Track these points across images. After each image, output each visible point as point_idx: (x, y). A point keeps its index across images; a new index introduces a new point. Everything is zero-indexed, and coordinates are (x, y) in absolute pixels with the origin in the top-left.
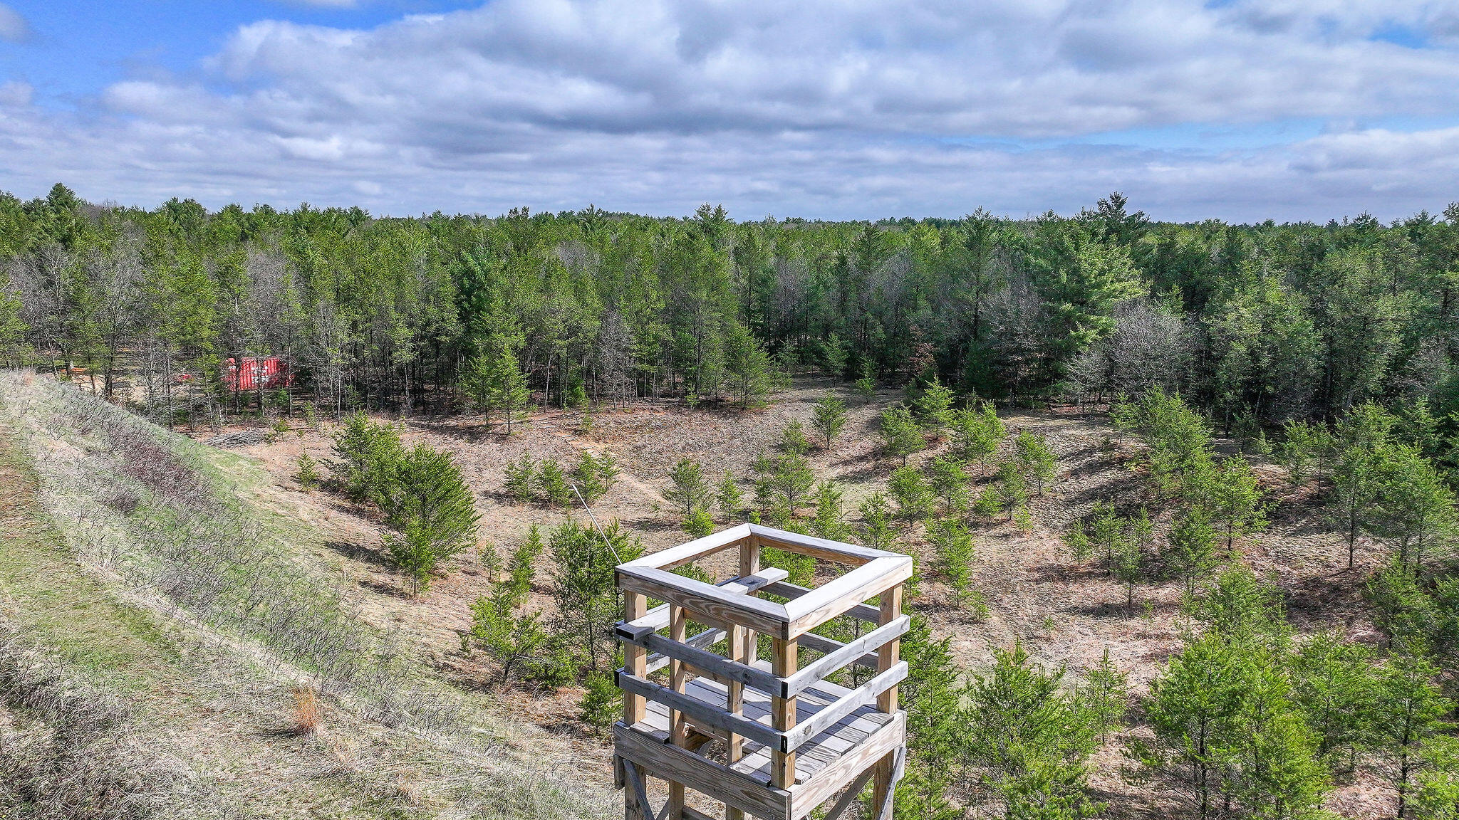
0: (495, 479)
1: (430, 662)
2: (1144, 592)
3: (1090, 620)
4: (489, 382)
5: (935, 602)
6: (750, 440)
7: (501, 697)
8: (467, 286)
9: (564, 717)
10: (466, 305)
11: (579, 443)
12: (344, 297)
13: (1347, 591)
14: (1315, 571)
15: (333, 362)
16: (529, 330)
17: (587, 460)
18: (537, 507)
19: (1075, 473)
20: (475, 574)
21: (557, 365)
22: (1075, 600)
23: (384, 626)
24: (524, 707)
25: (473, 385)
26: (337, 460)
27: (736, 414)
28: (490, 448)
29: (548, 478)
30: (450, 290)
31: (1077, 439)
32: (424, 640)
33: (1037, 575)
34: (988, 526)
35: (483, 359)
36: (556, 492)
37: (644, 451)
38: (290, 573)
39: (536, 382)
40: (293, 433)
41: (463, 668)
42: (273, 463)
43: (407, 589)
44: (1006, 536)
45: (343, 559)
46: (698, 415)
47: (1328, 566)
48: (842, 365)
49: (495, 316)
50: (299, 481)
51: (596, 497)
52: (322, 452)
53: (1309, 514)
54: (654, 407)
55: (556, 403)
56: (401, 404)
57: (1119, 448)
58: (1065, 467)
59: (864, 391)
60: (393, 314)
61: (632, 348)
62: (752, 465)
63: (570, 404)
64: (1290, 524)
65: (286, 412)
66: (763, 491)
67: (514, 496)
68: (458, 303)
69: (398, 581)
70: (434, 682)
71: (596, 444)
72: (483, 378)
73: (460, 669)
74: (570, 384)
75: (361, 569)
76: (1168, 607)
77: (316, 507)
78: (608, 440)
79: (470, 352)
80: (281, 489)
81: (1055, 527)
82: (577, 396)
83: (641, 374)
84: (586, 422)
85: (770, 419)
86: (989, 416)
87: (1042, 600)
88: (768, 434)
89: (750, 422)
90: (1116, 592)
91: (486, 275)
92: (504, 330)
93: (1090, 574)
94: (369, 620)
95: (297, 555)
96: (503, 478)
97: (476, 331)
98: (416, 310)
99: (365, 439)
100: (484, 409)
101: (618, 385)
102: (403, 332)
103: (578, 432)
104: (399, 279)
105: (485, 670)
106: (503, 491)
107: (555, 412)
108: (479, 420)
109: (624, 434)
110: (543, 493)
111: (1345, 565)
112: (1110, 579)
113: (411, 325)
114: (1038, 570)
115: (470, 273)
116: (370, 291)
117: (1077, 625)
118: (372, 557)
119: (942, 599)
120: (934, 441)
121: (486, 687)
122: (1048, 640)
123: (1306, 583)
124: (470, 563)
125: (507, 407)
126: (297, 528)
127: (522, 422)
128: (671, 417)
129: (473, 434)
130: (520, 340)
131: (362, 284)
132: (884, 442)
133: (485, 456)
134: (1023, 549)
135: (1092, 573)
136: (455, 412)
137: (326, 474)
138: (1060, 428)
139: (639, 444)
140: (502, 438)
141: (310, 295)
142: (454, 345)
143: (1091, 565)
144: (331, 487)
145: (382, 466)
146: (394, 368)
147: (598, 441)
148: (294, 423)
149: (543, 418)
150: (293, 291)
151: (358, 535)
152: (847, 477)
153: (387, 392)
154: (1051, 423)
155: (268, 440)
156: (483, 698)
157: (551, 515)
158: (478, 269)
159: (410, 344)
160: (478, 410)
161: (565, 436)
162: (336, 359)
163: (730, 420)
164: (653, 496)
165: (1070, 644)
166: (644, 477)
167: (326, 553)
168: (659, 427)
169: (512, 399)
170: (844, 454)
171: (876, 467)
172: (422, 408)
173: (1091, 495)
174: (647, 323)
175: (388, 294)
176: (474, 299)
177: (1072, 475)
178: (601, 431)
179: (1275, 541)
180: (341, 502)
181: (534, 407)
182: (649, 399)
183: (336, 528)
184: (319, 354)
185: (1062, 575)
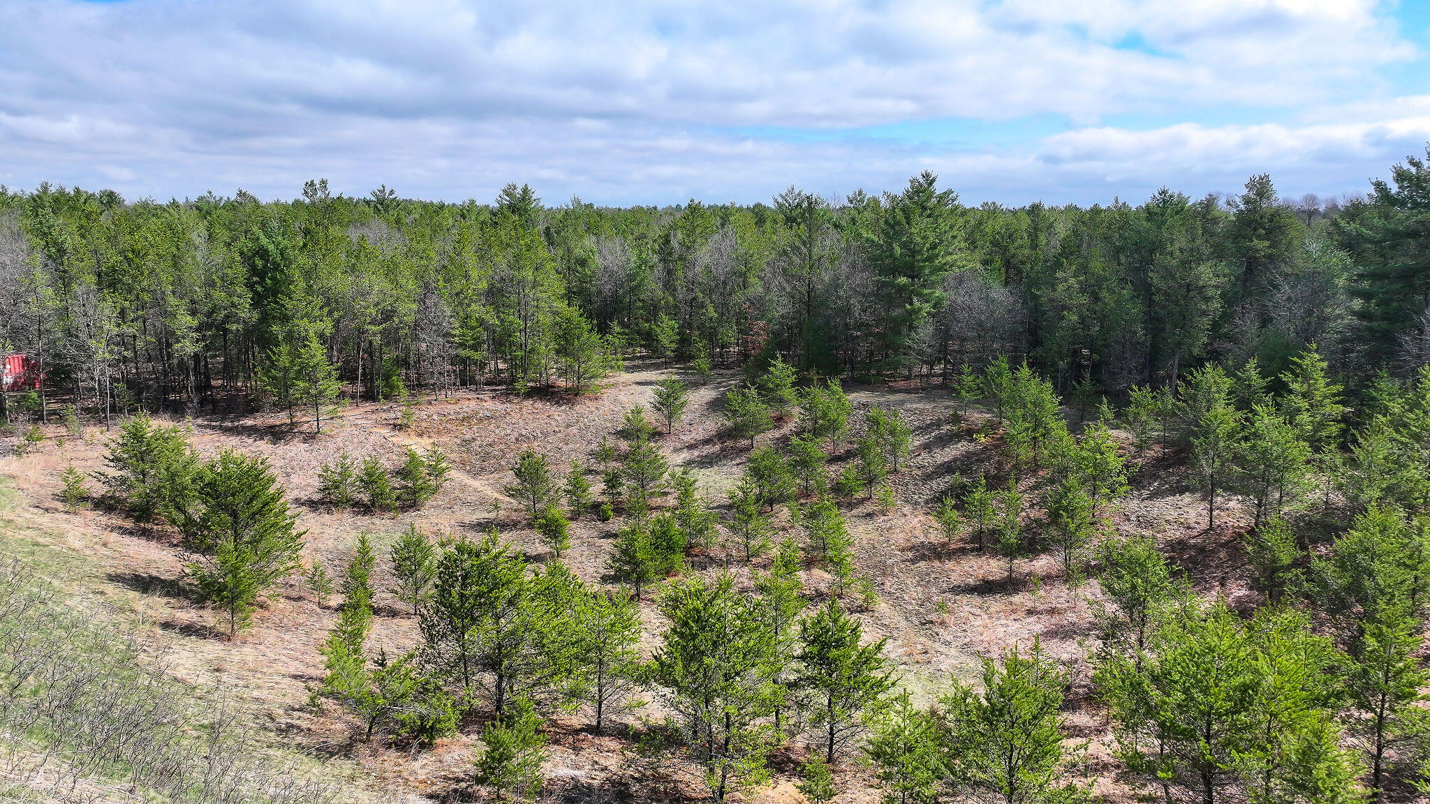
0: (305, 483)
1: (270, 725)
2: (1023, 565)
3: (976, 600)
4: (292, 375)
5: (816, 591)
6: (587, 428)
7: (369, 763)
8: (260, 267)
9: (450, 779)
10: (259, 289)
11: (401, 439)
12: (109, 281)
13: (1213, 551)
14: (1178, 533)
15: (99, 357)
16: (336, 315)
17: (413, 457)
18: (358, 513)
19: (927, 447)
20: (300, 599)
21: (371, 355)
22: (956, 579)
23: (201, 681)
24: (400, 771)
25: (275, 378)
26: (113, 472)
27: (569, 401)
28: (296, 449)
29: (370, 479)
30: (241, 271)
31: (921, 412)
32: (255, 693)
33: (910, 555)
34: (851, 506)
35: (284, 348)
36: (381, 494)
37: (473, 444)
38: (66, 622)
39: (347, 374)
40: (50, 443)
41: (313, 727)
42: (27, 479)
43: (222, 628)
44: (870, 515)
45: (132, 594)
46: (529, 403)
47: (1189, 528)
48: (674, 346)
49: (297, 299)
50: (64, 498)
51: (427, 499)
52: (89, 463)
53: (1159, 477)
54: (480, 396)
55: (369, 396)
56: (185, 403)
57: (965, 420)
58: (918, 441)
59: (701, 372)
60: (172, 300)
61: (454, 333)
62: (592, 453)
63: (386, 397)
64: (1143, 487)
65: (38, 417)
66: (612, 482)
67: (331, 502)
68: (250, 286)
69: (209, 618)
70: (279, 753)
71: (419, 439)
72: (286, 370)
73: (309, 730)
74: (384, 375)
75: (158, 606)
76: (1048, 579)
77: (90, 530)
78: (432, 434)
79: (267, 342)
80: (42, 511)
81: (916, 503)
82: (392, 387)
83: (464, 361)
84: (407, 415)
85: (606, 405)
86: (834, 393)
87: (923, 580)
88: (605, 420)
89: (584, 408)
90: (994, 567)
91: (282, 254)
92: (307, 315)
93: (963, 551)
94: (179, 676)
95: (71, 595)
96: (317, 483)
97: (274, 318)
98: (199, 293)
99: (148, 445)
100: (286, 405)
101: (440, 373)
102: (186, 320)
103: (398, 427)
104: (176, 262)
105: (339, 726)
106: (316, 497)
107: (369, 406)
108: (282, 418)
109: (449, 426)
110: (365, 497)
111: (1204, 525)
112: (985, 554)
113: (193, 313)
114: (911, 548)
115: (263, 253)
116: (142, 274)
117: (967, 605)
118: (171, 589)
119: (823, 587)
120: (780, 420)
121: (346, 750)
122: (942, 623)
123: (1172, 546)
124: (291, 586)
125: (315, 401)
126: (66, 560)
127: (332, 418)
128: (499, 406)
129: (276, 434)
130: (327, 326)
131: (130, 265)
132: (729, 424)
133: (292, 459)
134: (890, 528)
135: (964, 548)
136: (252, 407)
137: (98, 490)
138: (902, 402)
139: (468, 437)
140: (310, 437)
141: (64, 280)
142: (248, 333)
143: (962, 540)
144: (105, 505)
145: (173, 477)
146: (175, 361)
147: (421, 435)
148: (50, 430)
149: (356, 412)
150: (41, 277)
151: (149, 563)
152: (694, 462)
153: (165, 390)
154: (892, 398)
155: (18, 452)
156: (347, 767)
157: (377, 521)
158: (271, 247)
159: (194, 334)
160: (278, 407)
161: (385, 432)
162: (101, 351)
163: (563, 407)
164: (490, 494)
165: (965, 627)
166: (476, 473)
167: (110, 588)
168: (488, 418)
169: (321, 393)
170: (687, 438)
171: (723, 450)
172: (211, 407)
173: (947, 468)
174: (469, 305)
175: (164, 277)
176: (269, 281)
177: (924, 449)
178: (424, 424)
179: (1134, 505)
180: (120, 522)
181: (347, 400)
182: (473, 387)
183: (118, 555)
184: (78, 348)
185: (936, 553)
